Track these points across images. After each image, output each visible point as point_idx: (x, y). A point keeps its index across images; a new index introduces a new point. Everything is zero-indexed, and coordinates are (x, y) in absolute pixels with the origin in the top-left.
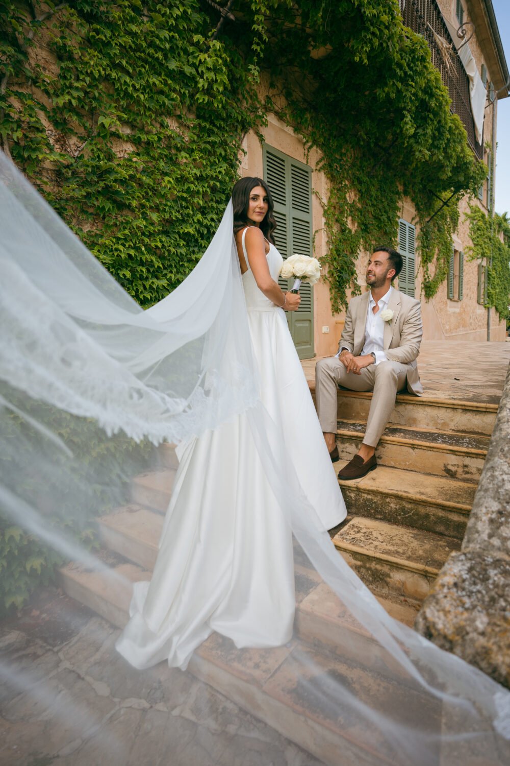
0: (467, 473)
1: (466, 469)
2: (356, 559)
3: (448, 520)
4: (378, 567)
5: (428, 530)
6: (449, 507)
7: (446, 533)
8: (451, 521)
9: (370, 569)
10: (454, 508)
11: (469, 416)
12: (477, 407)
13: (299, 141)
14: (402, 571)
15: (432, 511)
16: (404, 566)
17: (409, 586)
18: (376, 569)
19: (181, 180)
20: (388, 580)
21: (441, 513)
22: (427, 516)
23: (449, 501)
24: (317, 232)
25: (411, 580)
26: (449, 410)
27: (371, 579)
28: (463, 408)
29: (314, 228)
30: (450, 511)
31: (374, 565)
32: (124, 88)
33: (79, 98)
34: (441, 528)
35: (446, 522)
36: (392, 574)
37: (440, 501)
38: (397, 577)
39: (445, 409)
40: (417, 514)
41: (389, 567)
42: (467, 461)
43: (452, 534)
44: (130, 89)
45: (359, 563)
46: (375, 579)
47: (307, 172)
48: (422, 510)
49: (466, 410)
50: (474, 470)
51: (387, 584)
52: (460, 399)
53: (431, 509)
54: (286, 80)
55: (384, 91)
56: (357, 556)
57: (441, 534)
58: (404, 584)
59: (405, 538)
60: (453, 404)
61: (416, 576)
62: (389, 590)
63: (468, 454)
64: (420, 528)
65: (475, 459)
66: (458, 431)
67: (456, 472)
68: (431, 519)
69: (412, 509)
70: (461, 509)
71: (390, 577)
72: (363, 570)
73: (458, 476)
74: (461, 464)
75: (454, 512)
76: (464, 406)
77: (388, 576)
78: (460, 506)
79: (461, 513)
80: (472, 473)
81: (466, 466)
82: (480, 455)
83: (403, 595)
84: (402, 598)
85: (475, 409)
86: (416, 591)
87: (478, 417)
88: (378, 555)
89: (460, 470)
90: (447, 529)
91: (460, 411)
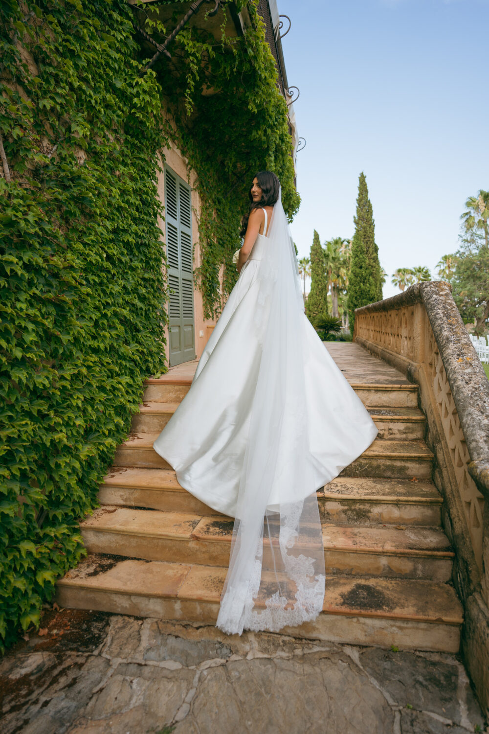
0: (391, 434)
1: (390, 432)
2: (343, 505)
3: (393, 466)
4: (362, 507)
5: (380, 477)
6: (395, 457)
7: (392, 476)
8: (396, 467)
9: (355, 510)
10: (399, 457)
11: (379, 395)
12: (386, 388)
13: (184, 162)
14: (379, 505)
15: (382, 462)
16: (380, 500)
17: (385, 515)
18: (360, 509)
19: (123, 192)
20: (369, 514)
21: (388, 463)
22: (378, 467)
23: (393, 452)
24: (195, 244)
25: (386, 510)
26: (365, 392)
27: (355, 518)
28: (376, 389)
29: (193, 242)
30: (395, 460)
31: (358, 506)
32: (88, 99)
33: (61, 104)
34: (388, 474)
35: (391, 468)
36: (372, 510)
37: (389, 454)
38: (376, 510)
39: (362, 391)
40: (371, 466)
41: (369, 505)
42: (391, 425)
43: (396, 476)
44: (93, 102)
45: (346, 508)
46: (359, 516)
47: (188, 191)
48: (375, 463)
49: (377, 390)
50: (396, 432)
51: (368, 518)
52: (371, 383)
53: (381, 461)
54: (177, 107)
55: (258, 134)
56: (345, 503)
57: (389, 478)
58: (381, 514)
59: (369, 484)
60: (369, 387)
61: (390, 506)
62: (370, 522)
63: (392, 421)
64: (374, 477)
65: (396, 423)
66: (372, 407)
67: (384, 434)
68: (381, 468)
69: (366, 464)
70: (403, 457)
71: (370, 512)
72: (349, 512)
73: (385, 437)
74: (387, 428)
75: (398, 460)
76: (377, 387)
77: (369, 511)
78: (402, 454)
79: (402, 460)
80: (394, 434)
81: (390, 429)
82: (400, 420)
83: (380, 523)
84: (381, 525)
85: (384, 389)
86: (390, 517)
87: (386, 395)
88: (363, 497)
89: (386, 433)
90: (392, 474)
91: (374, 391)
